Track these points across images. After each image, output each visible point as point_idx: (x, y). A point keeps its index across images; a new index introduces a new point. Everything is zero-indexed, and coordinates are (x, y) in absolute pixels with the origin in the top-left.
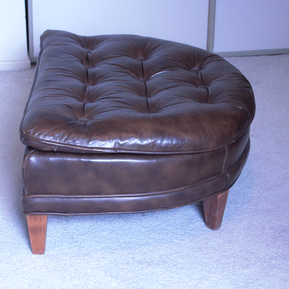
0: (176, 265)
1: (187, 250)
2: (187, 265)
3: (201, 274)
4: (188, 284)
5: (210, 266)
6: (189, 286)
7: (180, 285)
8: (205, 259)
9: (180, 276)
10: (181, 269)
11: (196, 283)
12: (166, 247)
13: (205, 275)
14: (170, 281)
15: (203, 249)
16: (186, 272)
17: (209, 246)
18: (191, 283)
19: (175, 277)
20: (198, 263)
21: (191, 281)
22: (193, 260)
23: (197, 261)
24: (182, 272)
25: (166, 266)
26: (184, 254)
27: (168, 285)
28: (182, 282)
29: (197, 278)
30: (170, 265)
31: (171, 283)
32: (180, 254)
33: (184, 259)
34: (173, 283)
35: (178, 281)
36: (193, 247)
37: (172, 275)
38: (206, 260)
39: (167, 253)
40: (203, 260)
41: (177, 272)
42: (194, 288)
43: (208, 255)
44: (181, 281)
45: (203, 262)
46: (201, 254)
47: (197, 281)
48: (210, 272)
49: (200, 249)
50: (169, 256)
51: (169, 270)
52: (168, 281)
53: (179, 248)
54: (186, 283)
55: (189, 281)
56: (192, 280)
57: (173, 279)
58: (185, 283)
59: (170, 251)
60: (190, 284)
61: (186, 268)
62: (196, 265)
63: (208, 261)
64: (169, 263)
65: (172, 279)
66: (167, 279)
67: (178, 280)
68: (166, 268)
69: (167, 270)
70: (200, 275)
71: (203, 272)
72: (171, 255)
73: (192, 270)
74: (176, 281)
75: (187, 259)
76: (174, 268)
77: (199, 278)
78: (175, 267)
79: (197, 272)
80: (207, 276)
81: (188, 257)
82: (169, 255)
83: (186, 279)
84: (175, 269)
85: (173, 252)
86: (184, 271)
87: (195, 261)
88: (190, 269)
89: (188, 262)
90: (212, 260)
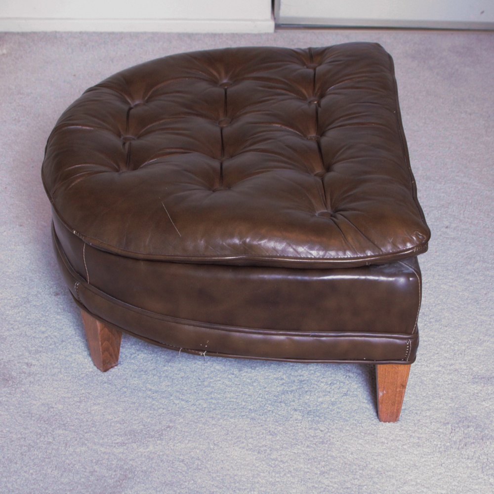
0: (439, 320)
1: (458, 300)
2: (455, 321)
3: (473, 336)
4: (452, 347)
5: (487, 326)
6: (453, 351)
7: (441, 348)
8: (481, 315)
9: (443, 336)
10: (446, 327)
11: (464, 348)
12: (429, 294)
13: (479, 338)
14: (429, 341)
15: (481, 301)
16: (453, 331)
17: (489, 299)
18: (457, 347)
19: (435, 337)
20: (471, 321)
21: (458, 345)
22: (464, 316)
23: (470, 318)
24: (446, 331)
25: (425, 321)
26: (453, 307)
27: (425, 346)
28: (445, 345)
29: (466, 340)
30: (432, 320)
31: (429, 345)
32: (447, 306)
33: (452, 313)
34: (432, 345)
35: (439, 343)
36: (466, 297)
37: (432, 333)
38: (482, 317)
39: (430, 303)
40: (479, 317)
41: (439, 329)
42: (461, 354)
43: (485, 311)
44: (444, 343)
45: (478, 320)
46: (477, 308)
47: (466, 345)
48: (486, 335)
49: (477, 301)
50: (431, 308)
51: (428, 326)
52: (426, 341)
53: (447, 298)
54: (450, 346)
55: (454, 344)
56: (459, 343)
57: (432, 340)
58: (448, 346)
59: (433, 299)
60: (456, 349)
61: (453, 326)
62: (467, 322)
63: (485, 319)
64: (431, 316)
65: (431, 338)
66: (424, 339)
67: (440, 341)
68: (426, 323)
69: (426, 326)
70: (471, 337)
71: (476, 333)
72: (435, 306)
73: (461, 330)
74: (437, 343)
75: (456, 314)
76: (436, 325)
77: (470, 342)
78: (438, 323)
79: (468, 333)
80: (481, 340)
81: (459, 311)
82: (432, 306)
83: (450, 340)
84: (438, 326)
85: (437, 301)
86: (450, 329)
87: (468, 317)
88: (459, 327)
89: (458, 318)
90: (491, 318)
